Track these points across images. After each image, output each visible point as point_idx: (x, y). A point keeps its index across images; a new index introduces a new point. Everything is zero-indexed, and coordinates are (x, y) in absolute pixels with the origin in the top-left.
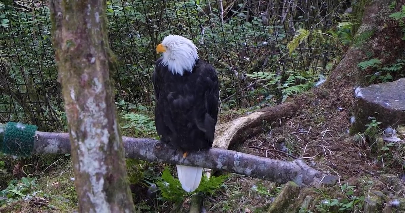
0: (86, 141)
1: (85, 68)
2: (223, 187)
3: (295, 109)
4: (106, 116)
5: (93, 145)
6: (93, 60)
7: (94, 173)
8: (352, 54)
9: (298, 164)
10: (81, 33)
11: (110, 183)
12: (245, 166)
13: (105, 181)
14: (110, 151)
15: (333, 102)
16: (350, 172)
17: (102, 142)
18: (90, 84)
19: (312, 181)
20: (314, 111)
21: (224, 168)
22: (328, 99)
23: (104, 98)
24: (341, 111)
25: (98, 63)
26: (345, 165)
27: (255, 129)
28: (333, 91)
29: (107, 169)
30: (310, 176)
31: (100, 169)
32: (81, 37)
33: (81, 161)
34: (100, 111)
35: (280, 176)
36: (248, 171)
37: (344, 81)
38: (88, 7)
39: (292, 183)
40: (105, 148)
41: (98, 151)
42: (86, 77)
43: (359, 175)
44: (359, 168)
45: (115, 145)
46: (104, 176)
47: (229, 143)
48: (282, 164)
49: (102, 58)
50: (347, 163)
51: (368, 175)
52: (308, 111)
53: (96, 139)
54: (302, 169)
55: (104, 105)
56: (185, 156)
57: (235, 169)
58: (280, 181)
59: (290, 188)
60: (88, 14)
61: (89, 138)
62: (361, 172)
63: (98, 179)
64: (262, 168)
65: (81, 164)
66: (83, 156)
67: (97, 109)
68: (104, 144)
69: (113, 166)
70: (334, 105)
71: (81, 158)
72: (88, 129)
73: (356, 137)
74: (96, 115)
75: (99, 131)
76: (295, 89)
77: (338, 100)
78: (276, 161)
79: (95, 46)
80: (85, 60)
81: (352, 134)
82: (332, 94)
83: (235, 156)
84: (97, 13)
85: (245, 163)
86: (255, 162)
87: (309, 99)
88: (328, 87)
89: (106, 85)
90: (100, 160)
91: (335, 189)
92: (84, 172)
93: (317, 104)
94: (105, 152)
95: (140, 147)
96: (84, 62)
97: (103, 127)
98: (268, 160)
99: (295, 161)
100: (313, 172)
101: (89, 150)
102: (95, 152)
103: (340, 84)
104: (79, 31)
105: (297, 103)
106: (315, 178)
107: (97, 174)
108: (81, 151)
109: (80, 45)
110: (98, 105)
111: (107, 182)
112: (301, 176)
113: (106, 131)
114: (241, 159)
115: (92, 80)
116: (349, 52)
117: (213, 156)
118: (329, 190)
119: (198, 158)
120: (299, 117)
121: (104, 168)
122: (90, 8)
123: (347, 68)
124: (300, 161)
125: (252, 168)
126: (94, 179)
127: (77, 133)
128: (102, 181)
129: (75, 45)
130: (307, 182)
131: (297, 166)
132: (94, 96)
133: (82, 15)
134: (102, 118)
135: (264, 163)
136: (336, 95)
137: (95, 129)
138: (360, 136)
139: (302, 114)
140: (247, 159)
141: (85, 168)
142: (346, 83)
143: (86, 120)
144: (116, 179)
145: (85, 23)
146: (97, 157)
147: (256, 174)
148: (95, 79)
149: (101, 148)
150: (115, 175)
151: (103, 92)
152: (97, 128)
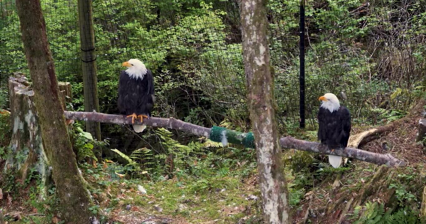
0: (263, 148)
1: (262, 113)
2: (354, 166)
3: (393, 128)
4: (273, 136)
5: (266, 150)
6: (266, 109)
7: (266, 163)
8: (422, 102)
9: (388, 156)
10: (261, 96)
11: (274, 169)
12: (362, 156)
13: (272, 167)
14: (274, 153)
15: (412, 125)
16: (414, 160)
17: (270, 149)
18: (265, 120)
19: (394, 164)
20: (402, 129)
21: (352, 157)
22: (409, 123)
23: (271, 128)
24: (416, 129)
25: (269, 110)
26: (412, 157)
27: (372, 137)
28: (412, 119)
29: (273, 162)
30: (394, 162)
31: (269, 162)
32: (260, 98)
33: (260, 158)
34: (269, 133)
35: (379, 162)
36: (364, 159)
37: (417, 115)
38: (264, 83)
39: (384, 165)
40: (272, 151)
41: (268, 153)
42: (263, 117)
43: (418, 162)
44: (419, 158)
45: (277, 150)
46: (271, 165)
47: (359, 144)
48: (381, 156)
49: (271, 108)
50: (413, 156)
51: (423, 162)
52: (400, 129)
53: (268, 147)
54: (390, 158)
55: (271, 131)
56: (333, 150)
57: (357, 158)
58: (379, 164)
59: (383, 167)
60: (264, 86)
61: (264, 146)
62: (420, 161)
63: (268, 167)
64: (371, 157)
65: (260, 159)
66: (261, 155)
67: (268, 132)
68: (271, 150)
69: (276, 160)
70: (413, 126)
71: (260, 156)
72: (264, 143)
73: (418, 143)
74: (268, 136)
75: (269, 143)
76: (394, 118)
77: (415, 124)
78: (377, 154)
79: (268, 102)
80: (262, 109)
81: (417, 142)
82: (411, 121)
83: (358, 151)
84: (269, 86)
85: (362, 155)
86: (368, 155)
87: (400, 123)
88: (410, 117)
89: (273, 121)
90: (269, 157)
91: (405, 168)
92: (262, 163)
93: (404, 125)
94: (272, 154)
95: (311, 146)
96: (262, 110)
97: (271, 142)
98: (374, 154)
99: (387, 154)
100: (396, 160)
101: (264, 152)
102: (267, 154)
103: (416, 116)
104: (259, 95)
105: (394, 125)
106: (396, 163)
107: (268, 164)
108: (260, 153)
109: (260, 102)
110: (268, 131)
111: (273, 168)
112: (390, 162)
113: (272, 144)
114: (360, 153)
115: (266, 118)
116: (421, 100)
117: (347, 151)
118: (402, 169)
119: (340, 152)
120: (395, 132)
121: (271, 161)
122: (265, 83)
123: (419, 108)
124: (389, 155)
125: (366, 157)
126: (266, 166)
127: (258, 144)
128: (270, 168)
129: (257, 101)
130: (392, 165)
131: (388, 157)
132: (267, 126)
133: (261, 87)
134: (271, 137)
135: (372, 155)
136: (413, 121)
137: (267, 142)
138: (420, 143)
139: (396, 130)
140: (363, 153)
141: (262, 161)
142: (419, 115)
143: (263, 138)
144: (277, 167)
145: (263, 91)
146: (268, 156)
147: (367, 160)
148: (267, 118)
149: (270, 152)
150: (277, 165)
151: (271, 125)
152: (268, 142)
